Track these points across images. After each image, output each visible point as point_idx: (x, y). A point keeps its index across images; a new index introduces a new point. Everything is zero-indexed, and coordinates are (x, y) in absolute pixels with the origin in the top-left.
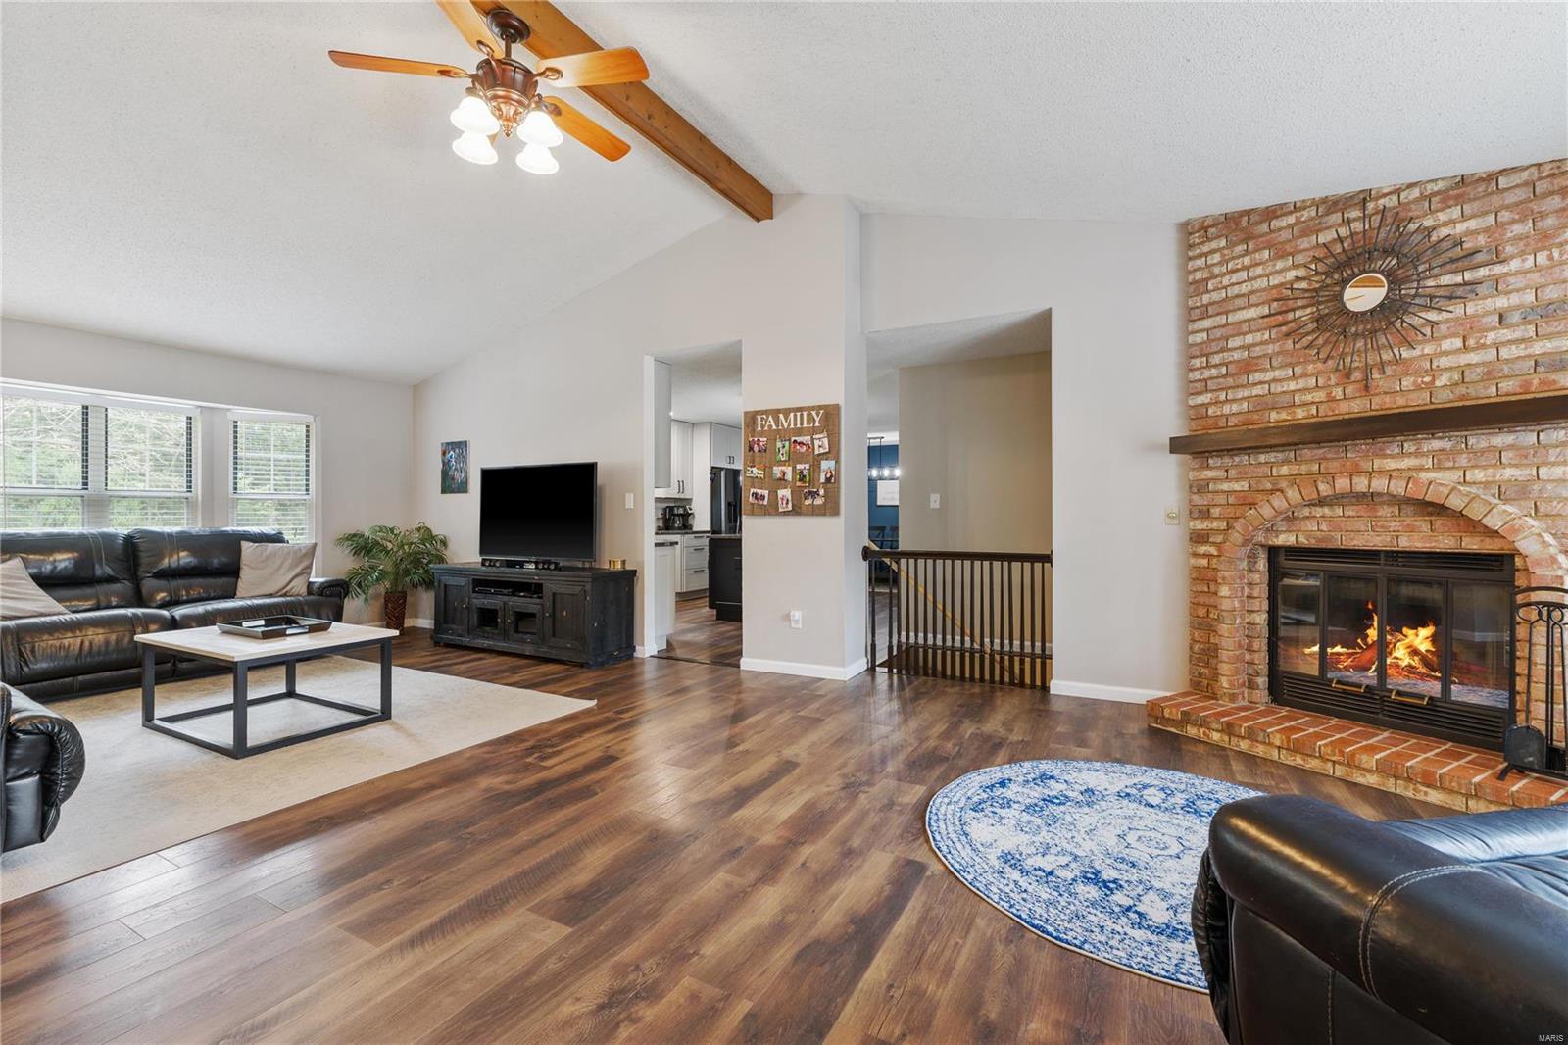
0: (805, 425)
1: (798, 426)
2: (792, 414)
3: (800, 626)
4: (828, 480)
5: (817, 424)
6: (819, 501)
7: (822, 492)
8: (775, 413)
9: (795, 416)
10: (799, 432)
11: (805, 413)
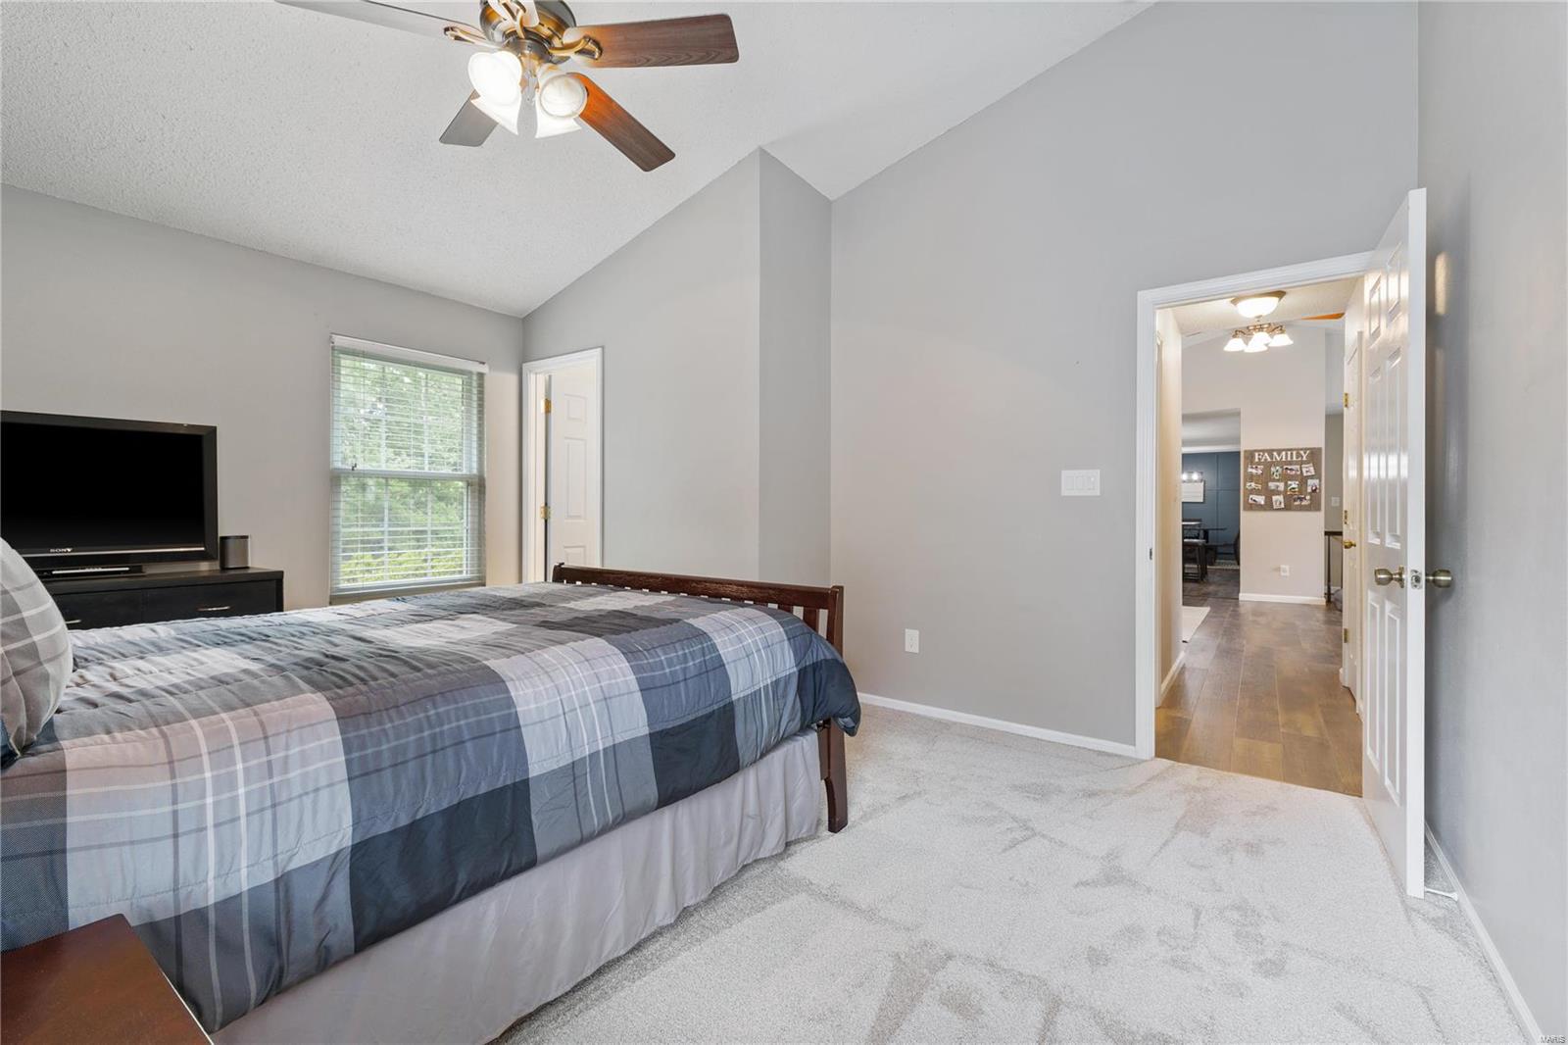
0: (1294, 459)
1: (1289, 459)
2: (1284, 453)
3: (1288, 574)
4: (1314, 491)
5: (1304, 459)
6: (1304, 503)
7: (1308, 497)
8: (1270, 452)
9: (1286, 454)
10: (1291, 463)
11: (1294, 453)
